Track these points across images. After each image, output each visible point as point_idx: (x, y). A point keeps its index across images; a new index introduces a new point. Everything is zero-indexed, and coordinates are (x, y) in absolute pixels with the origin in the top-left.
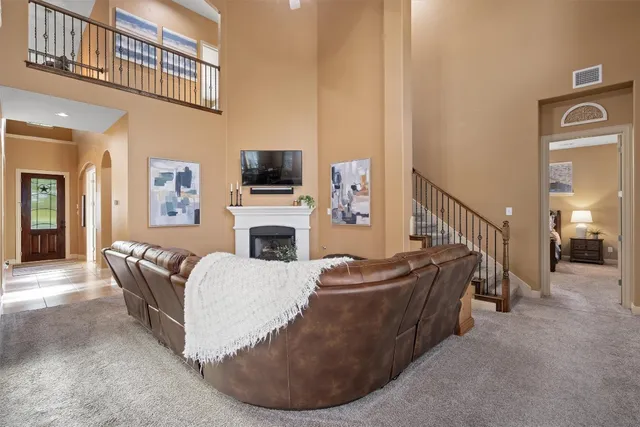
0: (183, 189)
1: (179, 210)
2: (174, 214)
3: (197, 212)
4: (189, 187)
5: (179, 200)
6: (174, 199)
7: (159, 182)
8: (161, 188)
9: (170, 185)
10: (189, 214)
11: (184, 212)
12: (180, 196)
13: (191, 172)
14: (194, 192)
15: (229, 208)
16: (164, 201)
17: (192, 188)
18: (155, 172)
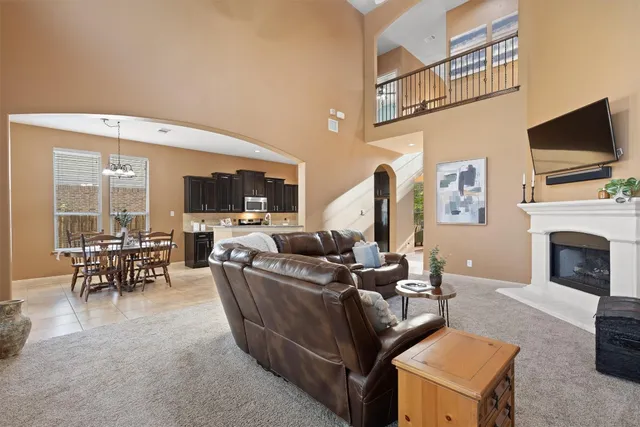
0: (466, 188)
1: (462, 209)
2: (457, 213)
3: (482, 211)
4: (472, 184)
5: (462, 199)
6: (458, 199)
7: (444, 184)
8: (446, 189)
9: (454, 186)
10: (473, 213)
11: (467, 210)
12: (462, 194)
13: (474, 169)
14: (479, 190)
15: (520, 205)
16: (448, 201)
17: (476, 186)
18: (441, 176)
